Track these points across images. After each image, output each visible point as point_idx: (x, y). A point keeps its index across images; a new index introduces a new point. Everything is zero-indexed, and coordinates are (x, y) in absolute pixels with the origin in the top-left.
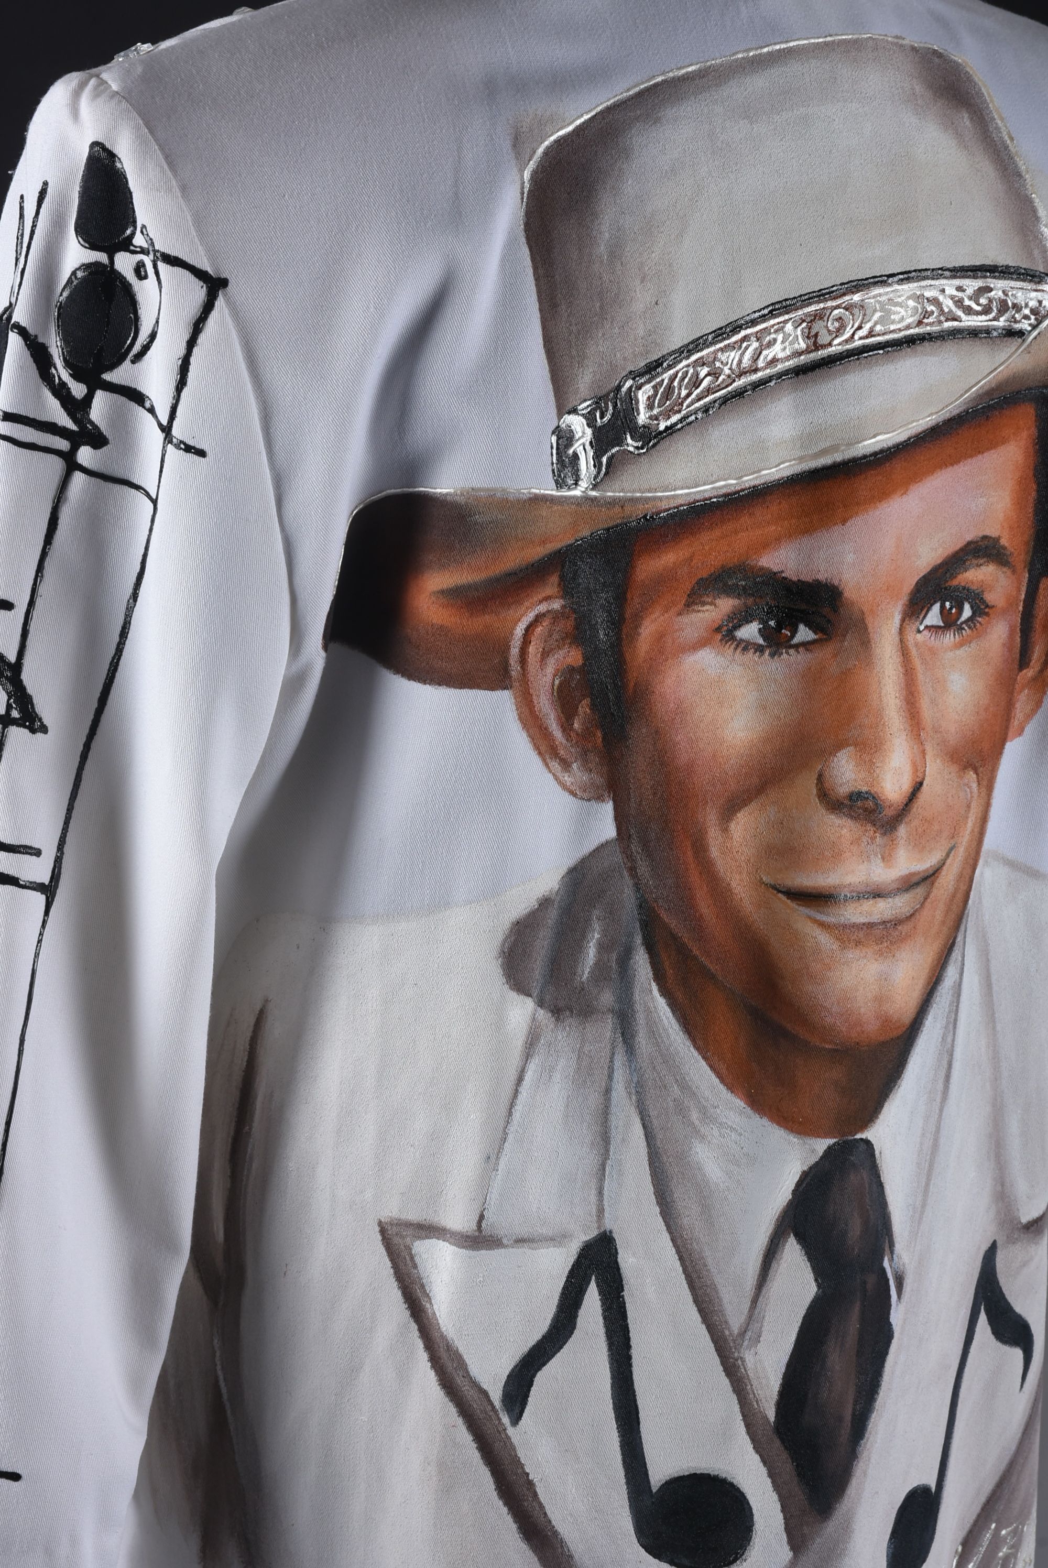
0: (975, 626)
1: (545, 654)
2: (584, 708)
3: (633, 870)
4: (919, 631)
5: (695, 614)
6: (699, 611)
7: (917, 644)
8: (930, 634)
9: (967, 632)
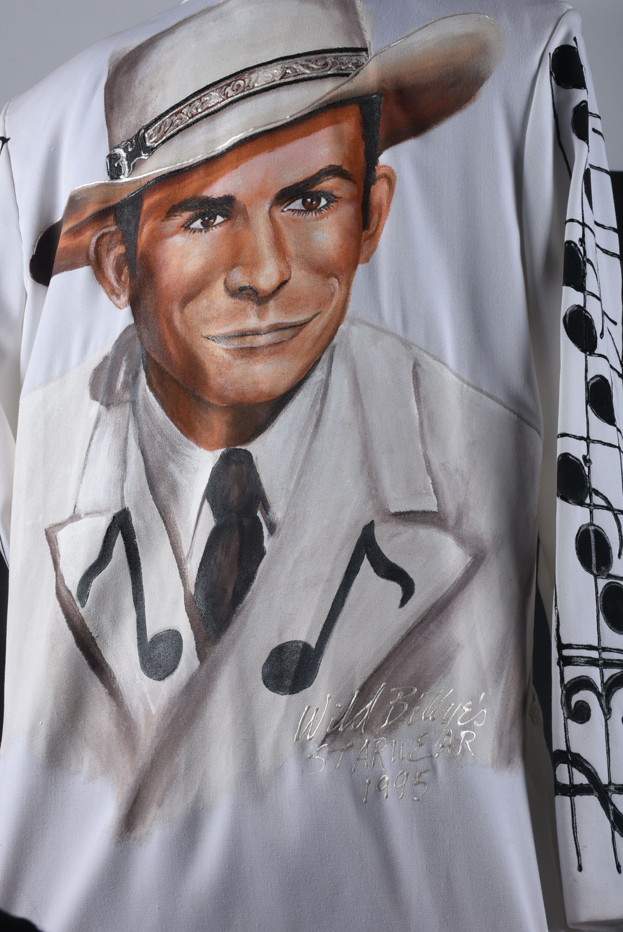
0: (331, 208)
1: (109, 250)
2: (126, 270)
3: (140, 336)
4: (283, 211)
6: (173, 219)
7: (282, 217)
8: (293, 213)
9: (324, 211)
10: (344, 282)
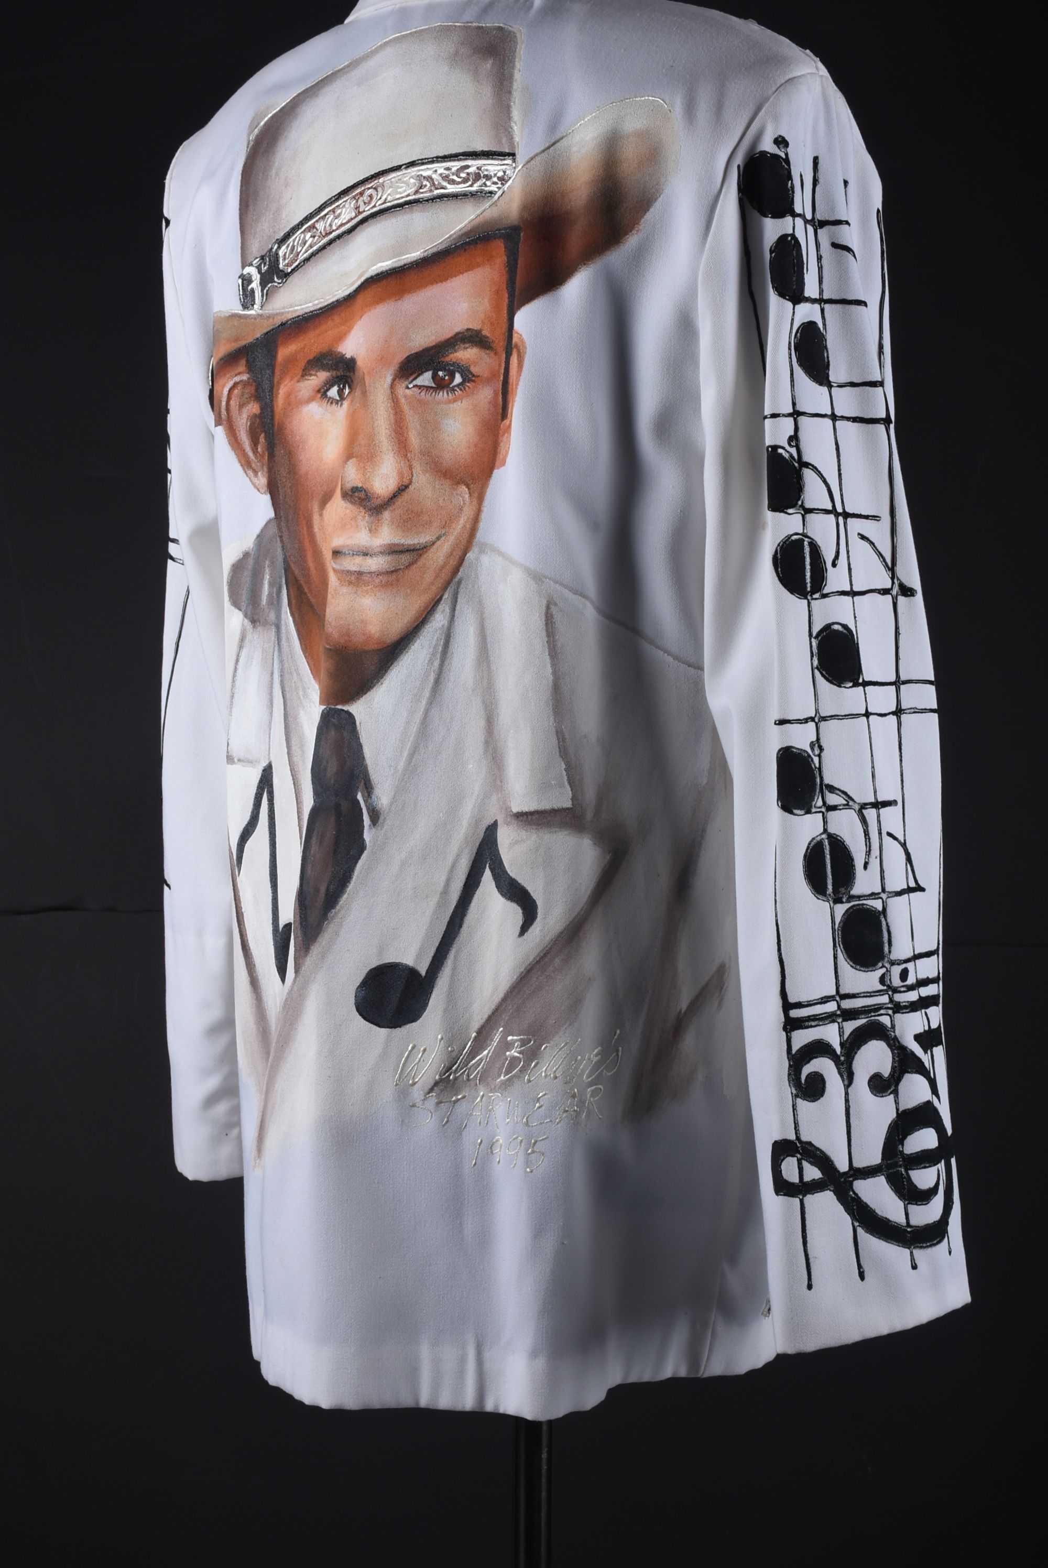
0: (465, 389)
1: (241, 406)
2: (262, 439)
3: (281, 537)
4: (407, 387)
5: (306, 382)
6: (308, 380)
7: (405, 396)
8: (420, 391)
9: (458, 392)
10: (476, 495)
